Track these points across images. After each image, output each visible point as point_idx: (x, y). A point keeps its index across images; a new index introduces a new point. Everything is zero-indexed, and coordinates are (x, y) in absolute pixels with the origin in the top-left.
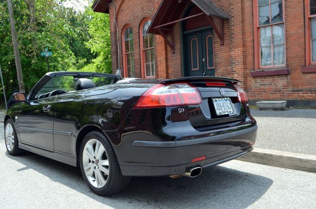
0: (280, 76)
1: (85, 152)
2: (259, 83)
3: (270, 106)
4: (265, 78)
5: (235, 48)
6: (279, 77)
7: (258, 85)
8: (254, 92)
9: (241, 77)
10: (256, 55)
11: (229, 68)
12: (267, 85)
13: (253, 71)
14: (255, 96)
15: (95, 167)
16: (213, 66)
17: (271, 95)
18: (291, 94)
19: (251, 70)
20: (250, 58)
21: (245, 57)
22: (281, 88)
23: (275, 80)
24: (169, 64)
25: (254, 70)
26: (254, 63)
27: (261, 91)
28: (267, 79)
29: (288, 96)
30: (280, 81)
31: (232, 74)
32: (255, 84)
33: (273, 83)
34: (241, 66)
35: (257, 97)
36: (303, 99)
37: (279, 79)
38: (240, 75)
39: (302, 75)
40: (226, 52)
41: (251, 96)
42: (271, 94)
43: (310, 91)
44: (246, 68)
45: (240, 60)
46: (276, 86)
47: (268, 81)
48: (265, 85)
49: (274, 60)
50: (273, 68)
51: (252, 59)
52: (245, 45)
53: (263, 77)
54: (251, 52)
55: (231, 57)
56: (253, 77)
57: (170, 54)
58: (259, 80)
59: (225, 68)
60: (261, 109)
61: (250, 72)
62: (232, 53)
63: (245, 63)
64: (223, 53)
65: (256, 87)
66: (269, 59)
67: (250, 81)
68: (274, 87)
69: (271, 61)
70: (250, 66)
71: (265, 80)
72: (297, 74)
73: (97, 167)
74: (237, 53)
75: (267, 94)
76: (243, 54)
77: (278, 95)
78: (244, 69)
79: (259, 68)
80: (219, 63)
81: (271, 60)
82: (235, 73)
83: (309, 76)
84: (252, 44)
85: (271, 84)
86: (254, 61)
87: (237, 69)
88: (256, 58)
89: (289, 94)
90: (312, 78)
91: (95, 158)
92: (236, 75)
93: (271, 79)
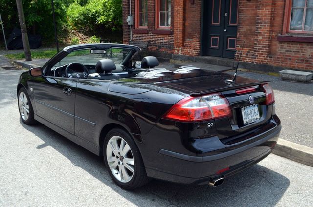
0: (310, 44)
1: (109, 145)
2: (285, 48)
3: (294, 77)
4: (292, 44)
5: (263, 6)
6: (308, 45)
7: (284, 51)
8: (278, 58)
9: (266, 40)
10: (285, 17)
11: (254, 28)
12: (294, 52)
13: (279, 35)
14: (279, 63)
15: (119, 163)
16: (236, 23)
17: (297, 64)
19: (278, 33)
20: (278, 19)
21: (273, 18)
22: (308, 57)
23: (303, 48)
24: (186, 15)
25: (281, 33)
26: (282, 26)
27: (287, 59)
28: (294, 46)
30: (309, 50)
31: (257, 35)
32: (280, 49)
33: (300, 51)
34: (267, 28)
35: (280, 64)
37: (307, 47)
38: (265, 38)
40: (253, 10)
41: (275, 62)
42: (297, 62)
44: (272, 31)
45: (267, 20)
46: (303, 55)
47: (295, 48)
48: (291, 51)
49: (305, 24)
50: (303, 34)
51: (281, 21)
52: (275, 4)
53: (290, 43)
54: (281, 12)
55: (258, 16)
56: (279, 41)
57: (188, 5)
58: (285, 46)
59: (249, 28)
60: (284, 79)
61: (276, 36)
62: (259, 12)
63: (272, 24)
64: (248, 10)
65: (281, 53)
66: (299, 23)
67: (276, 45)
68: (300, 55)
69: (302, 26)
70: (277, 28)
71: (292, 46)
73: (121, 163)
74: (265, 12)
75: (292, 62)
76: (271, 14)
77: (304, 65)
78: (270, 31)
79: (287, 32)
80: (243, 21)
81: (301, 24)
82: (260, 35)
84: (283, 3)
85: (299, 52)
86: (283, 24)
87: (262, 30)
88: (285, 21)
91: (119, 153)
92: (260, 38)
93: (298, 46)
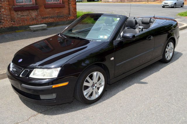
0: (33, 10)
2: (20, 15)
4: (23, 12)
6: (32, 11)
7: (19, 16)
8: (18, 21)
9: (8, 11)
12: (25, 16)
14: (20, 24)
18: (42, 20)
22: (34, 17)
23: (30, 12)
25: (14, 6)
27: (24, 20)
28: (25, 12)
29: (41, 21)
30: (34, 13)
32: (17, 15)
33: (29, 15)
34: (6, 3)
36: (48, 22)
37: (32, 12)
38: (6, 10)
39: (45, 9)
41: (17, 24)
42: (31, 21)
43: (51, 18)
46: (31, 16)
47: (25, 13)
48: (24, 16)
53: (22, 11)
56: (15, 11)
58: (19, 13)
61: (12, 8)
65: (18, 18)
67: (13, 14)
68: (30, 17)
70: (11, 3)
71: (24, 12)
72: (42, 8)
75: (28, 21)
77: (35, 22)
78: (9, 5)
82: (3, 8)
83: (48, 10)
85: (28, 15)
87: (3, 5)
89: (41, 20)
90: (50, 11)
92: (3, 10)
93: (27, 12)
